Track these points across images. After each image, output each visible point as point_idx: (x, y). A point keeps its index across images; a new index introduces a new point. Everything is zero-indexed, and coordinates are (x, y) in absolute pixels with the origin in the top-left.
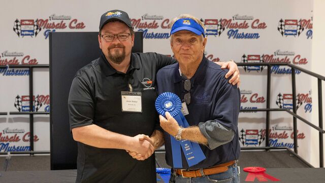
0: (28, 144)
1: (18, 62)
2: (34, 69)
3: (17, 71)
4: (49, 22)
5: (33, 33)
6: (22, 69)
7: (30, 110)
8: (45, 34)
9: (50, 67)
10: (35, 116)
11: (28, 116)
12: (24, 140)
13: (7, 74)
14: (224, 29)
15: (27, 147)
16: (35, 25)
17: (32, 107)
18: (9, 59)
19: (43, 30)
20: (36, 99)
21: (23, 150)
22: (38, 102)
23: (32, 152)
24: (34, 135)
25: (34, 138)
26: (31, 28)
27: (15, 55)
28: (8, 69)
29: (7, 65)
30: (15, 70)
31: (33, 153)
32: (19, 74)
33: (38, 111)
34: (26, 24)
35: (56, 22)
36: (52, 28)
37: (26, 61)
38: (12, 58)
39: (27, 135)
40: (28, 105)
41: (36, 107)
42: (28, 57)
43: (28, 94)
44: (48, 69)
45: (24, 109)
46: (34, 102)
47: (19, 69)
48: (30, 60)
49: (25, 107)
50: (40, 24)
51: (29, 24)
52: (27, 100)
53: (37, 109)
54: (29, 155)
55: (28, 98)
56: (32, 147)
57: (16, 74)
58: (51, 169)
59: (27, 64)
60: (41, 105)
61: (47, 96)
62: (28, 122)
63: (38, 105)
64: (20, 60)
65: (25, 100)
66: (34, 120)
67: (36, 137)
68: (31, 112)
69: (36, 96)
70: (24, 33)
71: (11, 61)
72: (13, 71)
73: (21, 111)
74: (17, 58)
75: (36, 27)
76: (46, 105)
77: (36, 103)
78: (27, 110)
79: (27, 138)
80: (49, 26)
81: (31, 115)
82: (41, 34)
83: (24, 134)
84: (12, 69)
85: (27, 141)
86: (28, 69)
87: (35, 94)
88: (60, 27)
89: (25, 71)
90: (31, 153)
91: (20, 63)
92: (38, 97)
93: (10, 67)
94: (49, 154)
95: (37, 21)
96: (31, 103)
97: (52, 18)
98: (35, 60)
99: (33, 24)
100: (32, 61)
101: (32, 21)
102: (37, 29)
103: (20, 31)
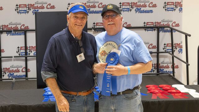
0: (24, 73)
1: (18, 28)
2: (27, 32)
3: (18, 33)
4: (35, 5)
5: (26, 12)
6: (20, 32)
8: (33, 12)
9: (36, 31)
10: (28, 58)
11: (24, 58)
12: (22, 71)
13: (12, 35)
14: (133, 8)
15: (24, 75)
17: (26, 53)
18: (13, 26)
19: (32, 10)
20: (29, 49)
21: (22, 77)
22: (30, 50)
23: (27, 78)
24: (28, 69)
25: (28, 70)
26: (25, 9)
27: (16, 24)
28: (13, 32)
29: (12, 30)
30: (17, 32)
31: (27, 79)
32: (19, 35)
33: (30, 55)
34: (22, 7)
35: (39, 5)
36: (37, 9)
37: (23, 27)
38: (15, 26)
39: (24, 69)
40: (24, 52)
41: (28, 53)
42: (24, 25)
43: (24, 45)
44: (35, 32)
45: (22, 54)
47: (19, 32)
48: (25, 26)
49: (22, 53)
50: (30, 7)
51: (24, 7)
52: (23, 49)
53: (29, 54)
54: (25, 80)
55: (24, 48)
56: (26, 75)
57: (17, 35)
58: (38, 88)
59: (23, 29)
61: (35, 47)
62: (24, 61)
63: (30, 52)
64: (19, 27)
65: (22, 49)
66: (28, 60)
67: (29, 69)
68: (26, 56)
69: (28, 47)
70: (21, 12)
71: (14, 27)
72: (15, 33)
73: (20, 55)
76: (34, 52)
77: (29, 51)
78: (24, 55)
79: (24, 70)
80: (35, 8)
81: (26, 58)
82: (31, 12)
83: (22, 68)
84: (15, 32)
86: (24, 32)
87: (28, 46)
88: (41, 8)
89: (22, 33)
90: (26, 79)
91: (19, 29)
92: (30, 47)
93: (14, 31)
94: (36, 79)
96: (26, 51)
97: (37, 3)
98: (28, 27)
99: (26, 7)
100: (26, 27)
101: (26, 5)
102: (28, 9)
103: (19, 11)
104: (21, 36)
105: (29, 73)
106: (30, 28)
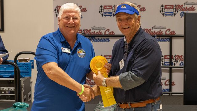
0: (168, 87)
1: (163, 33)
2: (173, 38)
3: (162, 39)
4: (184, 6)
5: (173, 14)
6: (165, 38)
7: (169, 65)
8: (181, 14)
9: (185, 37)
10: (173, 69)
11: (168, 69)
12: (166, 85)
15: (167, 89)
16: (174, 9)
17: (171, 63)
18: (157, 31)
19: (180, 12)
20: (174, 58)
21: (164, 91)
22: (175, 59)
23: (170, 92)
24: (172, 81)
25: (172, 84)
26: (172, 10)
27: (160, 28)
28: (156, 37)
29: (155, 35)
30: (161, 38)
31: (171, 94)
32: (163, 41)
33: (175, 65)
34: (168, 8)
35: (189, 7)
36: (186, 10)
37: (168, 33)
38: (159, 30)
39: (168, 82)
40: (169, 61)
41: (174, 63)
42: (169, 30)
43: (168, 54)
44: (183, 38)
45: (166, 64)
46: (172, 59)
47: (163, 38)
48: (170, 31)
49: (166, 63)
50: (177, 8)
51: (170, 8)
52: (168, 58)
53: (175, 64)
54: (168, 94)
55: (169, 57)
56: (170, 89)
58: (184, 104)
59: (168, 34)
60: (177, 62)
61: (182, 56)
62: (168, 72)
63: (175, 61)
64: (164, 32)
65: (166, 58)
66: (172, 71)
67: (173, 83)
68: (171, 66)
69: (174, 56)
70: (167, 14)
71: (158, 32)
72: (159, 39)
73: (164, 65)
74: (162, 30)
75: (175, 10)
76: (181, 62)
77: (174, 60)
78: (168, 65)
79: (168, 83)
80: (183, 9)
81: (171, 68)
82: (178, 14)
83: (166, 80)
84: (158, 38)
85: (167, 85)
86: (169, 38)
87: (173, 54)
88: (191, 10)
89: (167, 39)
90: (169, 94)
91: (164, 34)
92: (175, 56)
93: (157, 36)
94: (183, 95)
95: (176, 6)
96: (171, 60)
97: (186, 4)
98: (174, 32)
99: (173, 8)
100: (172, 32)
101: (172, 6)
102: (176, 11)
103: (164, 13)
104: (166, 42)
105: (173, 87)
106: (177, 33)
